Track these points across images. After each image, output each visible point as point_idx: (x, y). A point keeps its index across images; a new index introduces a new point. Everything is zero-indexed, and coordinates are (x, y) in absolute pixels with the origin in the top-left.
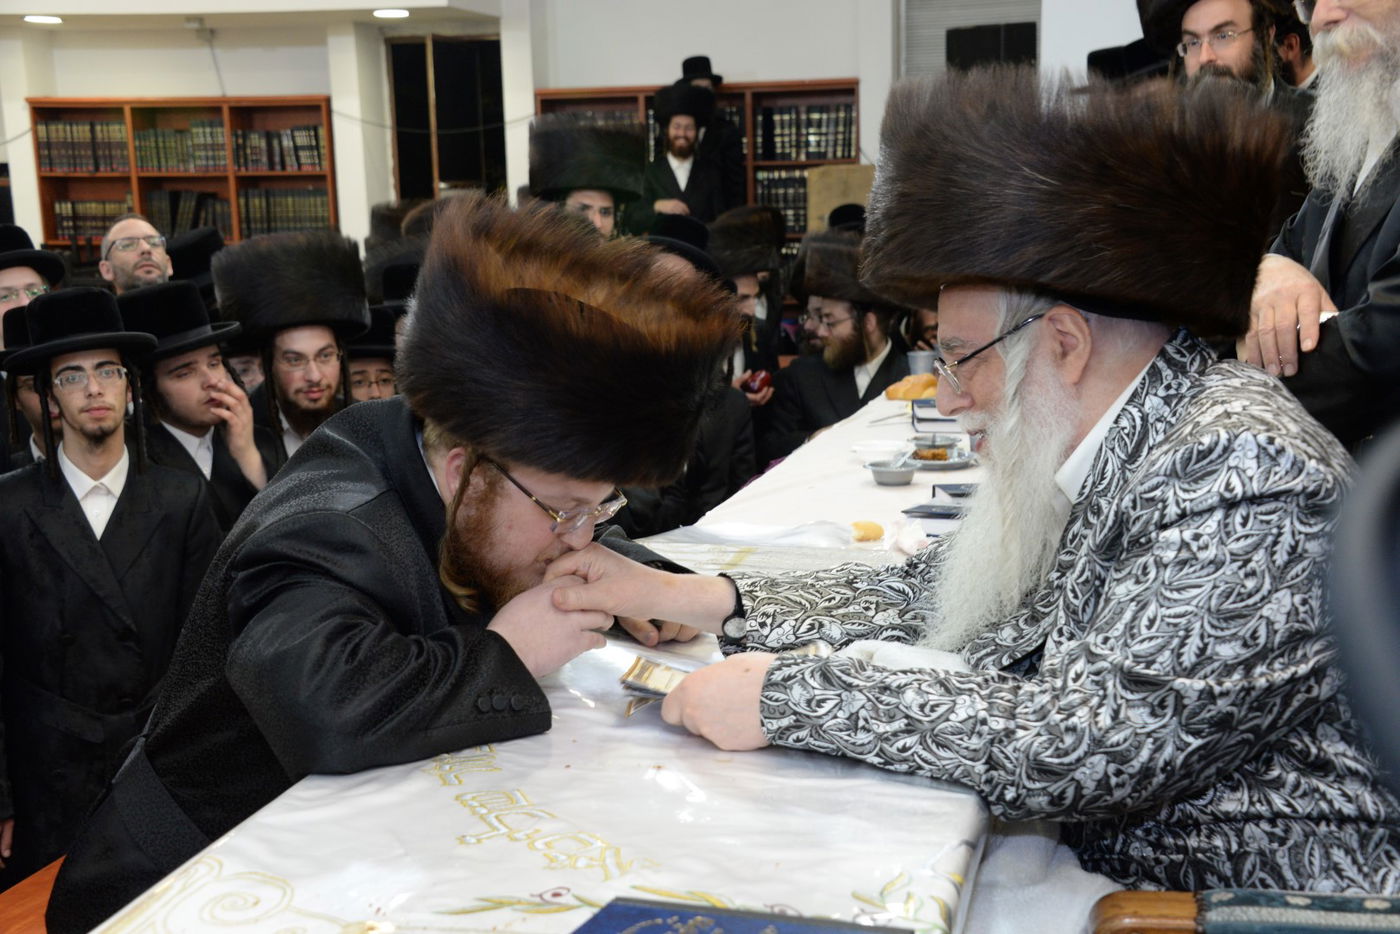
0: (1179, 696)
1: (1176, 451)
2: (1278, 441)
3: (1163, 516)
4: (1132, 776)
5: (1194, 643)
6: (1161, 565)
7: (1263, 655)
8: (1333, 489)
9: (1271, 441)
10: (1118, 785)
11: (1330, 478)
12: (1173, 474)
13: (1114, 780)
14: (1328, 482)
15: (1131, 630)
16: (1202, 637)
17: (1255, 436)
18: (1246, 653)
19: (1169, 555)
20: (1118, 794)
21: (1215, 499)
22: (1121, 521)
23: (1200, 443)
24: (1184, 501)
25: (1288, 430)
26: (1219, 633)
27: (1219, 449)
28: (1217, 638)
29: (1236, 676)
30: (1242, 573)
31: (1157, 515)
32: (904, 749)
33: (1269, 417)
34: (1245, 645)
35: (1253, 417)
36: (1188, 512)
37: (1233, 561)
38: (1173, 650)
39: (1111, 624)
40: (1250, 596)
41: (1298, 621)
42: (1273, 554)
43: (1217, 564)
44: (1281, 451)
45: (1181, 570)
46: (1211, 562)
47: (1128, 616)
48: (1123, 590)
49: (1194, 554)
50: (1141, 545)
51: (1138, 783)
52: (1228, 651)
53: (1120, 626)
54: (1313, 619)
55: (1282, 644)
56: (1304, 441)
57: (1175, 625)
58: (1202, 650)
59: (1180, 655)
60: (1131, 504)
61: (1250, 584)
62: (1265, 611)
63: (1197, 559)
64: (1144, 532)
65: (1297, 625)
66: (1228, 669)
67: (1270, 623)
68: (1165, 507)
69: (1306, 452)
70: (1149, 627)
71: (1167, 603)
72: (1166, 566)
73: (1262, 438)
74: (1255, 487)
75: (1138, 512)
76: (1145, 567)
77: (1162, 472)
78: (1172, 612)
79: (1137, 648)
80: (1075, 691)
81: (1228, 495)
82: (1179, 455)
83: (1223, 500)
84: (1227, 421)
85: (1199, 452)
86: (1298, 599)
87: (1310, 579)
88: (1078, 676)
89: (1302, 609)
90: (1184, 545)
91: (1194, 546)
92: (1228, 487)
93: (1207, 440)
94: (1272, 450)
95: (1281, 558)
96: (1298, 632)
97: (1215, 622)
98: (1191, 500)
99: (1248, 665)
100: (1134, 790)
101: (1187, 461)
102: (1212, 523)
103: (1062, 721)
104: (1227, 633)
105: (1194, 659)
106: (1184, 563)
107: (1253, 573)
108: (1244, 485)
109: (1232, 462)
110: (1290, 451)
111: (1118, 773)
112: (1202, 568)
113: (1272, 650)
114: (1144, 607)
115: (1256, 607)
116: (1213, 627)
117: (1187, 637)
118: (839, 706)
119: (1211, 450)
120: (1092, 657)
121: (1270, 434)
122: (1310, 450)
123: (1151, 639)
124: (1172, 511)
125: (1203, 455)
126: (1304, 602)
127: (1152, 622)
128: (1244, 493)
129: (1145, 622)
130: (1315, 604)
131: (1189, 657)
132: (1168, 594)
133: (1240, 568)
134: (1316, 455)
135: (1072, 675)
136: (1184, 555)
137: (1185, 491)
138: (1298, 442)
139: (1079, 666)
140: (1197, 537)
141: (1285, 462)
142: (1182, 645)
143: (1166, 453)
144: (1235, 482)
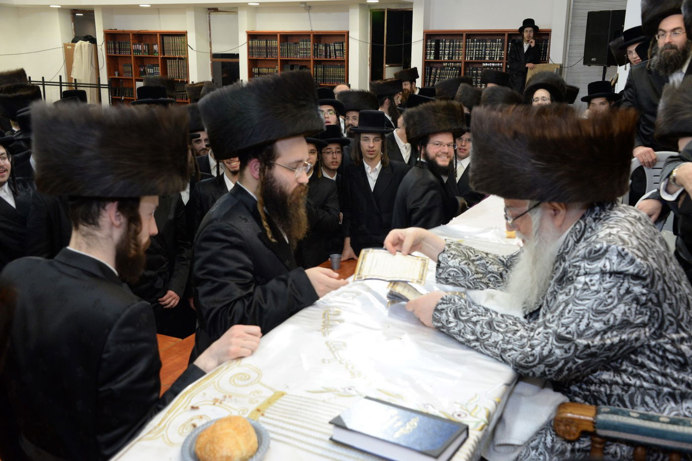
0: (576, 346)
1: (586, 249)
2: (626, 250)
3: (579, 273)
4: (554, 372)
5: (585, 321)
6: (576, 289)
7: (611, 328)
8: (646, 270)
9: (623, 250)
10: (549, 374)
11: (645, 266)
12: (584, 258)
13: (547, 373)
14: (644, 267)
15: (561, 314)
16: (588, 319)
17: (617, 247)
18: (604, 327)
19: (580, 286)
20: (549, 377)
21: (598, 270)
22: (565, 272)
23: (596, 247)
24: (587, 268)
25: (632, 244)
26: (595, 318)
27: (602, 251)
28: (594, 320)
29: (598, 338)
30: (607, 296)
31: (576, 272)
32: (475, 346)
33: (626, 237)
34: (605, 324)
35: (620, 237)
36: (588, 273)
37: (604, 291)
38: (576, 324)
39: (555, 310)
40: (609, 305)
41: (625, 316)
42: (620, 289)
43: (598, 292)
44: (627, 254)
45: (583, 292)
46: (596, 291)
47: (561, 308)
48: (561, 298)
49: (589, 287)
50: (570, 280)
51: (557, 373)
52: (598, 326)
53: (558, 312)
54: (631, 315)
55: (619, 325)
56: (639, 250)
57: (578, 314)
58: (588, 325)
59: (579, 325)
60: (568, 266)
61: (609, 301)
62: (614, 312)
63: (589, 289)
64: (572, 277)
65: (625, 318)
66: (597, 333)
67: (615, 316)
68: (580, 269)
69: (637, 255)
70: (568, 313)
71: (576, 304)
72: (577, 290)
73: (620, 248)
74: (615, 268)
75: (571, 269)
76: (570, 290)
77: (580, 256)
78: (577, 308)
79: (564, 321)
80: (536, 339)
81: (604, 269)
82: (587, 250)
83: (602, 270)
84: (608, 238)
85: (595, 251)
86: (627, 308)
87: (633, 300)
88: (539, 333)
89: (628, 312)
90: (586, 283)
91: (590, 283)
92: (605, 266)
93: (598, 246)
94: (623, 253)
95: (622, 291)
96: (625, 320)
97: (594, 314)
98: (590, 269)
99: (605, 332)
100: (556, 375)
101: (590, 253)
102: (597, 277)
103: (530, 351)
104: (599, 318)
105: (584, 327)
106: (585, 290)
107: (611, 297)
108: (610, 266)
109: (607, 255)
110: (630, 255)
111: (549, 371)
112: (592, 293)
113: (614, 326)
114: (567, 305)
115: (611, 310)
116: (593, 316)
117: (583, 318)
118: (456, 326)
119: (599, 250)
120: (546, 327)
121: (624, 247)
122: (640, 254)
123: (568, 318)
124: (582, 271)
125: (596, 252)
126: (629, 309)
127: (570, 311)
128: (610, 269)
129: (567, 311)
130: (633, 310)
131: (582, 326)
132: (577, 301)
133: (606, 294)
134: (642, 256)
135: (537, 332)
136: (586, 287)
137: (588, 264)
138: (635, 251)
139: (541, 329)
140: (591, 280)
141: (628, 259)
142: (580, 321)
143: (583, 248)
144: (608, 264)
